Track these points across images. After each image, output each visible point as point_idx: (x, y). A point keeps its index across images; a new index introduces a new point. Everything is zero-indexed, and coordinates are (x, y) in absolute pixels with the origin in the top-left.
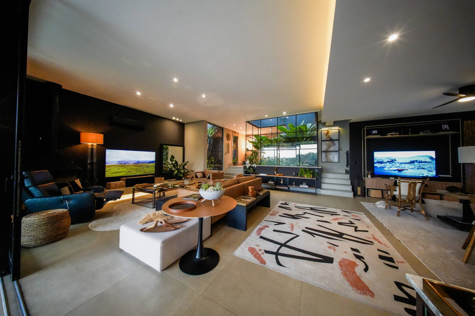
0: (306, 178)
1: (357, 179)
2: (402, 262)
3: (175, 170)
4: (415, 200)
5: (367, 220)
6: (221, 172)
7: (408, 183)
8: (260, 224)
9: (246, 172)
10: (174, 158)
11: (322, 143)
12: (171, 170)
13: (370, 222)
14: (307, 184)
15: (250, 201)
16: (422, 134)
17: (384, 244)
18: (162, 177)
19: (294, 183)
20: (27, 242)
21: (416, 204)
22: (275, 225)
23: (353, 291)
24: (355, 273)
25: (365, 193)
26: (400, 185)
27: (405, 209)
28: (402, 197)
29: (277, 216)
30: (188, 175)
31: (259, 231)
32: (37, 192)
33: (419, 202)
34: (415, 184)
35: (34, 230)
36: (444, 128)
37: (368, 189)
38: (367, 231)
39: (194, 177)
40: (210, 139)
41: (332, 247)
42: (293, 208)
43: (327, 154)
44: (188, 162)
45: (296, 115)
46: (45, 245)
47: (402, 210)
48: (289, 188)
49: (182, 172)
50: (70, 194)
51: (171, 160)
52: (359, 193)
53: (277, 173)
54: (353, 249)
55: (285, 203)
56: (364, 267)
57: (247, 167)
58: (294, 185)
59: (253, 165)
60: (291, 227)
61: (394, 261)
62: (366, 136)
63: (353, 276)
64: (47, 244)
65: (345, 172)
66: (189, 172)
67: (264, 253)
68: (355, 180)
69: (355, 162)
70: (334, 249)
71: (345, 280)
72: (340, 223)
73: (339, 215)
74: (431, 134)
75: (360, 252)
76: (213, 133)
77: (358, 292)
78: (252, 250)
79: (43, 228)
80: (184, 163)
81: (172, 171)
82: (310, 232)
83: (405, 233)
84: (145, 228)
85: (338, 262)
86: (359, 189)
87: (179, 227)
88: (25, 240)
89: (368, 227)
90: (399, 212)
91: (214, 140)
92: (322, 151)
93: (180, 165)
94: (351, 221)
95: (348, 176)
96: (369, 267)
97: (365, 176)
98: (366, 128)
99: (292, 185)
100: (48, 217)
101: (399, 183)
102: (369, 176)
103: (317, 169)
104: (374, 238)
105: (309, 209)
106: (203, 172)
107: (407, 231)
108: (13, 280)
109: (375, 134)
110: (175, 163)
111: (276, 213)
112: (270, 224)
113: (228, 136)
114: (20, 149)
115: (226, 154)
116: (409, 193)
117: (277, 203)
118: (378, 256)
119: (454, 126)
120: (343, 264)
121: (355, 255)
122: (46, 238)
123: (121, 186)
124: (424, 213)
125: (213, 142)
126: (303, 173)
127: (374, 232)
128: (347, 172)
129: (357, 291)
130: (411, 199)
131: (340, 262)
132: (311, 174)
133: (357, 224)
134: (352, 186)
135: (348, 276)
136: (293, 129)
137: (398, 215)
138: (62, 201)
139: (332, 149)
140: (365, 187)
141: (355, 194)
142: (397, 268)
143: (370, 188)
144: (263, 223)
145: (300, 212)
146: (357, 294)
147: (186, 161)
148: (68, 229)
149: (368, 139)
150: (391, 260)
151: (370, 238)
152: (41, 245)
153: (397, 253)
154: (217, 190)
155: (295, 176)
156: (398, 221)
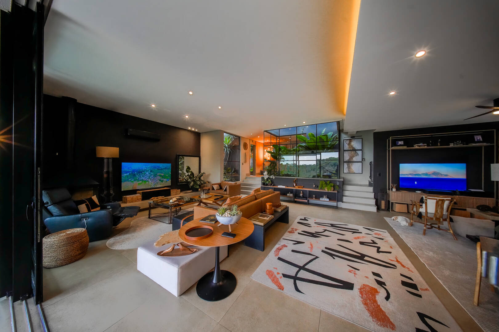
0: (327, 191)
1: (381, 192)
2: (426, 290)
3: (191, 181)
4: (442, 218)
5: (391, 240)
6: (238, 183)
7: (436, 200)
8: (278, 243)
9: (264, 184)
10: (190, 169)
11: (344, 153)
12: (187, 181)
13: (394, 241)
14: (328, 197)
15: (268, 219)
16: (452, 145)
17: (407, 268)
18: (178, 189)
19: (314, 196)
20: (48, 262)
21: (444, 222)
22: (294, 244)
23: (373, 322)
24: (376, 302)
25: (389, 207)
26: (427, 202)
27: (432, 227)
28: (429, 215)
29: (295, 234)
30: (204, 187)
31: (277, 251)
32: (56, 211)
33: (447, 220)
34: (443, 201)
35: (54, 251)
36: (477, 139)
37: (392, 203)
38: (390, 253)
39: (211, 189)
40: (227, 149)
41: (353, 271)
42: (313, 224)
43: (349, 165)
44: (204, 173)
45: (317, 124)
46: (66, 265)
47: (428, 228)
48: (308, 201)
49: (199, 184)
50: (87, 212)
51: (187, 171)
52: (383, 207)
53: (296, 185)
54: (374, 274)
55: (305, 218)
56: (386, 295)
57: (265, 179)
58: (314, 198)
59: (271, 177)
60: (310, 246)
61: (417, 288)
62: (392, 147)
63: (374, 305)
64: (67, 264)
65: (368, 184)
66: (205, 183)
67: (282, 277)
68: (379, 194)
69: (379, 174)
70: (355, 274)
71: (365, 309)
72: (362, 243)
73: (361, 233)
74: (462, 146)
75: (381, 278)
76: (230, 143)
77: (379, 324)
78: (270, 273)
79: (63, 249)
80: (201, 174)
81: (188, 183)
82: (330, 252)
83: (430, 255)
84: (162, 252)
85: (358, 289)
86: (383, 203)
87: (196, 251)
88: (46, 261)
89: (391, 247)
90: (425, 230)
91: (231, 149)
92: (344, 161)
93: (196, 177)
94: (373, 240)
95: (371, 189)
96: (391, 295)
97: (389, 189)
98: (392, 138)
99: (312, 198)
100: (67, 238)
101: (425, 200)
102: (394, 190)
103: (339, 181)
104: (398, 261)
105: (330, 225)
106: (219, 183)
107: (433, 253)
108: (37, 304)
109: (401, 145)
110: (191, 175)
111: (295, 230)
112: (288, 243)
113: (245, 146)
114: (39, 176)
115: (243, 163)
116: (436, 211)
117: (296, 218)
118: (401, 282)
119: (487, 137)
120: (364, 291)
121: (376, 280)
122: (65, 259)
123: (137, 200)
124: (452, 232)
125: (230, 152)
126: (324, 186)
127: (398, 253)
128: (370, 185)
129: (377, 323)
130: (438, 217)
131: (360, 289)
132: (332, 186)
133: (379, 243)
134: (376, 199)
135: (368, 305)
136: (313, 139)
137: (424, 234)
138: (80, 219)
139: (354, 159)
140: (389, 201)
141: (379, 209)
142: (420, 296)
143: (395, 202)
144: (282, 242)
145: (320, 229)
146: (377, 325)
147: (202, 172)
148: (87, 249)
149: (392, 150)
150: (414, 286)
151: (393, 261)
152: (62, 265)
153: (421, 279)
154: (234, 215)
155: (315, 189)
156: (423, 241)
